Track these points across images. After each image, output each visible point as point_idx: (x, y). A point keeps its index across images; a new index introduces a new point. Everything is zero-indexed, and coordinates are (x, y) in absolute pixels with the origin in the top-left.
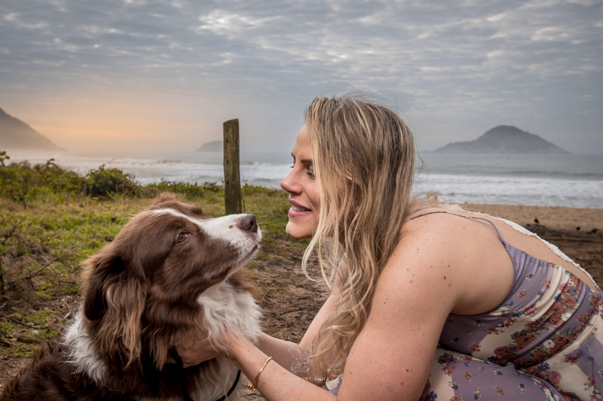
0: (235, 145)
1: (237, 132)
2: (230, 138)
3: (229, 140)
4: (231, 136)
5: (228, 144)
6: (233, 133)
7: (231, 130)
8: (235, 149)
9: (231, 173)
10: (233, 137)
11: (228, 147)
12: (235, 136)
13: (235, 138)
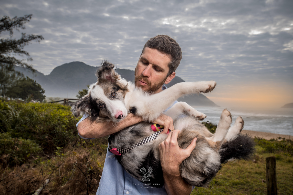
0: (273, 171)
1: (274, 163)
2: (270, 166)
3: (269, 167)
4: (271, 165)
5: (269, 171)
6: (272, 164)
7: (270, 162)
8: (273, 173)
9: (271, 187)
10: (272, 166)
11: (268, 171)
12: (273, 165)
13: (273, 167)
